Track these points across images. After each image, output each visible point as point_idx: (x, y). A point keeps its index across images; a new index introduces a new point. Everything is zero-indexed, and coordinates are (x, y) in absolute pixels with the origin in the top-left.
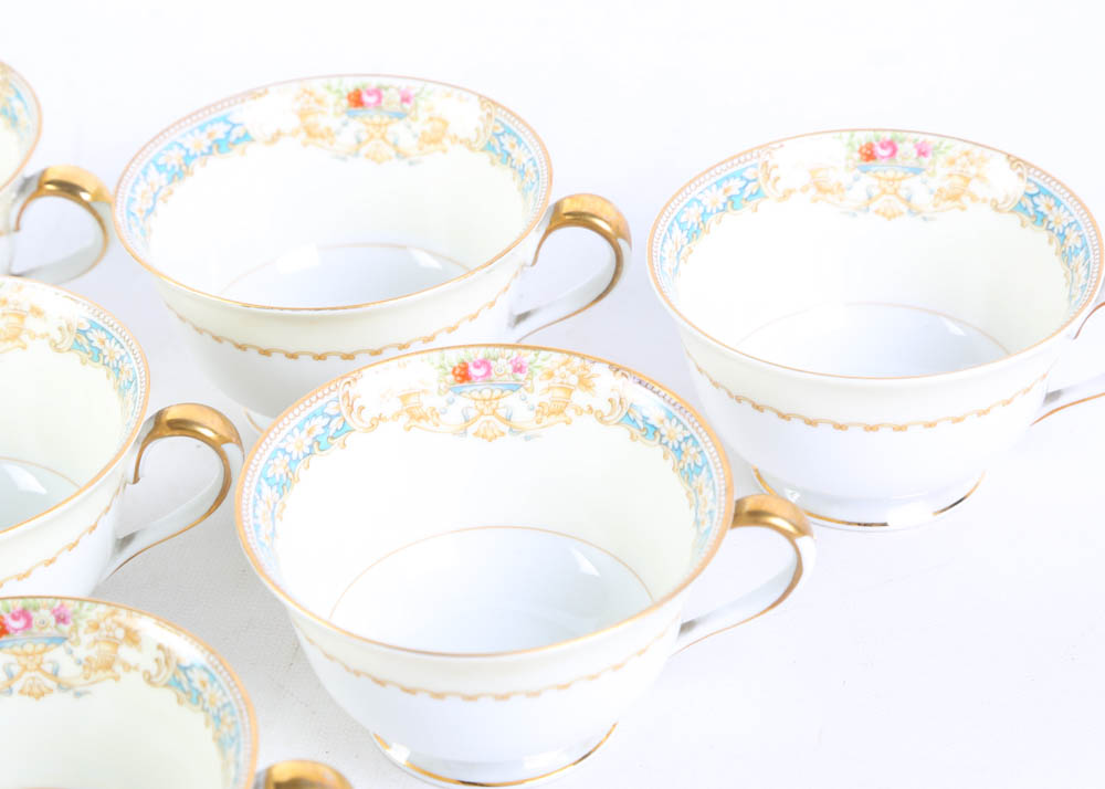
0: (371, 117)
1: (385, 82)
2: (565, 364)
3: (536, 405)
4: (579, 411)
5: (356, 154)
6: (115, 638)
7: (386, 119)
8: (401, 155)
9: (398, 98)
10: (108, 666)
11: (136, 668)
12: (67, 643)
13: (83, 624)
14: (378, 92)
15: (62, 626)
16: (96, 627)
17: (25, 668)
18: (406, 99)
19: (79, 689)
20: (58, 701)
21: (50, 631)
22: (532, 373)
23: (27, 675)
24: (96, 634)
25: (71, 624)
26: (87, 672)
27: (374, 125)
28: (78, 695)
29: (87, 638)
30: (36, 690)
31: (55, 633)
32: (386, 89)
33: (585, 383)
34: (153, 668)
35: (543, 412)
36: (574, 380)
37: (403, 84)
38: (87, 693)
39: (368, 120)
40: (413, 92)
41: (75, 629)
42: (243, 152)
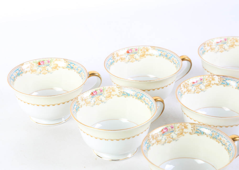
0: (131, 54)
1: (132, 48)
2: (209, 77)
3: (205, 85)
4: (213, 84)
5: (129, 62)
6: (182, 128)
7: (133, 54)
8: (136, 60)
9: (135, 50)
10: (182, 134)
11: (187, 132)
12: (174, 132)
13: (176, 128)
14: (131, 50)
15: (173, 129)
16: (179, 127)
17: (168, 138)
18: (136, 50)
19: (176, 140)
20: (173, 143)
21: (171, 130)
22: (204, 80)
23: (168, 139)
24: (179, 129)
25: (174, 128)
26: (178, 136)
27: (131, 56)
28: (176, 141)
29: (177, 130)
30: (169, 142)
31: (172, 130)
32: (132, 49)
33: (213, 79)
34: (191, 131)
35: (206, 86)
36: (211, 79)
37: (135, 47)
38: (178, 140)
39: (130, 55)
40: (137, 49)
41: (175, 129)
42: (114, 64)
